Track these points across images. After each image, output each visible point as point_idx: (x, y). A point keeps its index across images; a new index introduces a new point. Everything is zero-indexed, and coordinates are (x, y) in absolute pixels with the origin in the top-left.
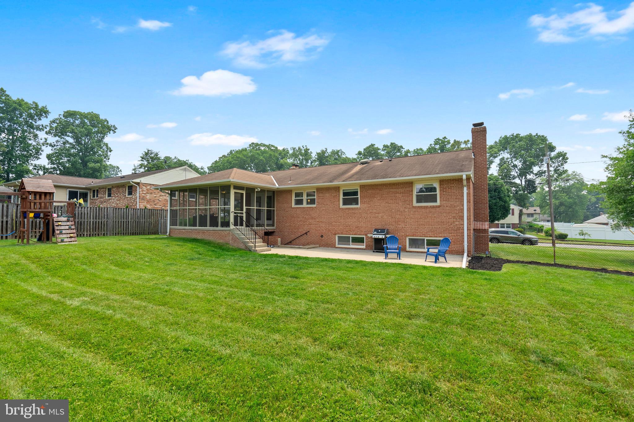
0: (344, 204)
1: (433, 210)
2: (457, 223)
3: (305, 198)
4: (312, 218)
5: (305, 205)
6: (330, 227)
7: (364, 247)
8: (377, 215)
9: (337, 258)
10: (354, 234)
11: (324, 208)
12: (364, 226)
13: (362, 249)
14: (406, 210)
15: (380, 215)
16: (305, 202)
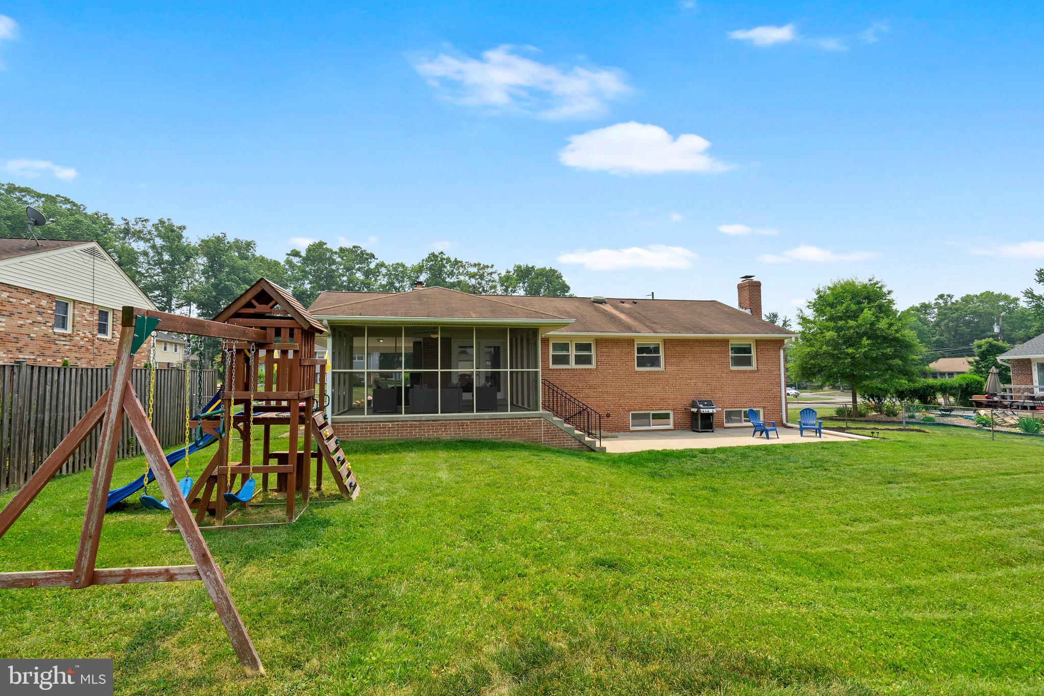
0: (640, 364)
1: (751, 375)
2: (775, 390)
3: (573, 353)
4: (590, 387)
5: (573, 365)
6: (622, 401)
7: (671, 426)
8: (689, 381)
9: (660, 449)
10: (659, 410)
11: (610, 371)
12: (673, 396)
13: (671, 430)
14: (724, 375)
15: (693, 381)
16: (572, 360)
